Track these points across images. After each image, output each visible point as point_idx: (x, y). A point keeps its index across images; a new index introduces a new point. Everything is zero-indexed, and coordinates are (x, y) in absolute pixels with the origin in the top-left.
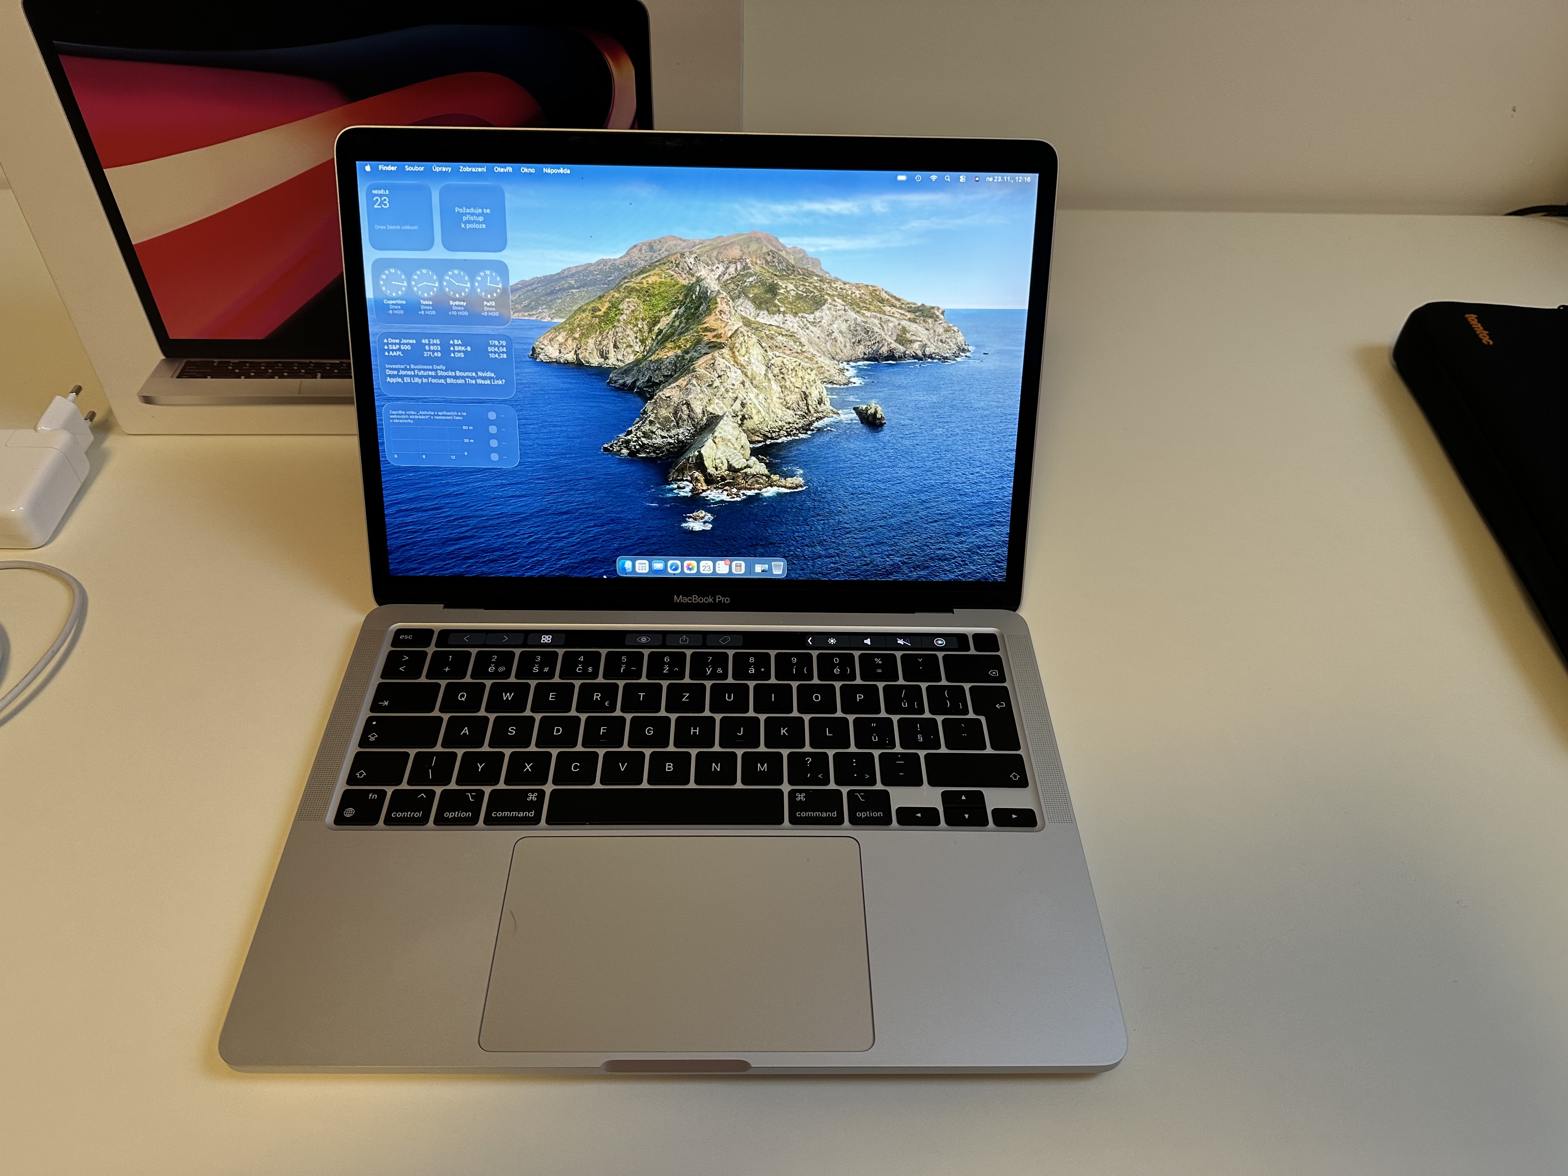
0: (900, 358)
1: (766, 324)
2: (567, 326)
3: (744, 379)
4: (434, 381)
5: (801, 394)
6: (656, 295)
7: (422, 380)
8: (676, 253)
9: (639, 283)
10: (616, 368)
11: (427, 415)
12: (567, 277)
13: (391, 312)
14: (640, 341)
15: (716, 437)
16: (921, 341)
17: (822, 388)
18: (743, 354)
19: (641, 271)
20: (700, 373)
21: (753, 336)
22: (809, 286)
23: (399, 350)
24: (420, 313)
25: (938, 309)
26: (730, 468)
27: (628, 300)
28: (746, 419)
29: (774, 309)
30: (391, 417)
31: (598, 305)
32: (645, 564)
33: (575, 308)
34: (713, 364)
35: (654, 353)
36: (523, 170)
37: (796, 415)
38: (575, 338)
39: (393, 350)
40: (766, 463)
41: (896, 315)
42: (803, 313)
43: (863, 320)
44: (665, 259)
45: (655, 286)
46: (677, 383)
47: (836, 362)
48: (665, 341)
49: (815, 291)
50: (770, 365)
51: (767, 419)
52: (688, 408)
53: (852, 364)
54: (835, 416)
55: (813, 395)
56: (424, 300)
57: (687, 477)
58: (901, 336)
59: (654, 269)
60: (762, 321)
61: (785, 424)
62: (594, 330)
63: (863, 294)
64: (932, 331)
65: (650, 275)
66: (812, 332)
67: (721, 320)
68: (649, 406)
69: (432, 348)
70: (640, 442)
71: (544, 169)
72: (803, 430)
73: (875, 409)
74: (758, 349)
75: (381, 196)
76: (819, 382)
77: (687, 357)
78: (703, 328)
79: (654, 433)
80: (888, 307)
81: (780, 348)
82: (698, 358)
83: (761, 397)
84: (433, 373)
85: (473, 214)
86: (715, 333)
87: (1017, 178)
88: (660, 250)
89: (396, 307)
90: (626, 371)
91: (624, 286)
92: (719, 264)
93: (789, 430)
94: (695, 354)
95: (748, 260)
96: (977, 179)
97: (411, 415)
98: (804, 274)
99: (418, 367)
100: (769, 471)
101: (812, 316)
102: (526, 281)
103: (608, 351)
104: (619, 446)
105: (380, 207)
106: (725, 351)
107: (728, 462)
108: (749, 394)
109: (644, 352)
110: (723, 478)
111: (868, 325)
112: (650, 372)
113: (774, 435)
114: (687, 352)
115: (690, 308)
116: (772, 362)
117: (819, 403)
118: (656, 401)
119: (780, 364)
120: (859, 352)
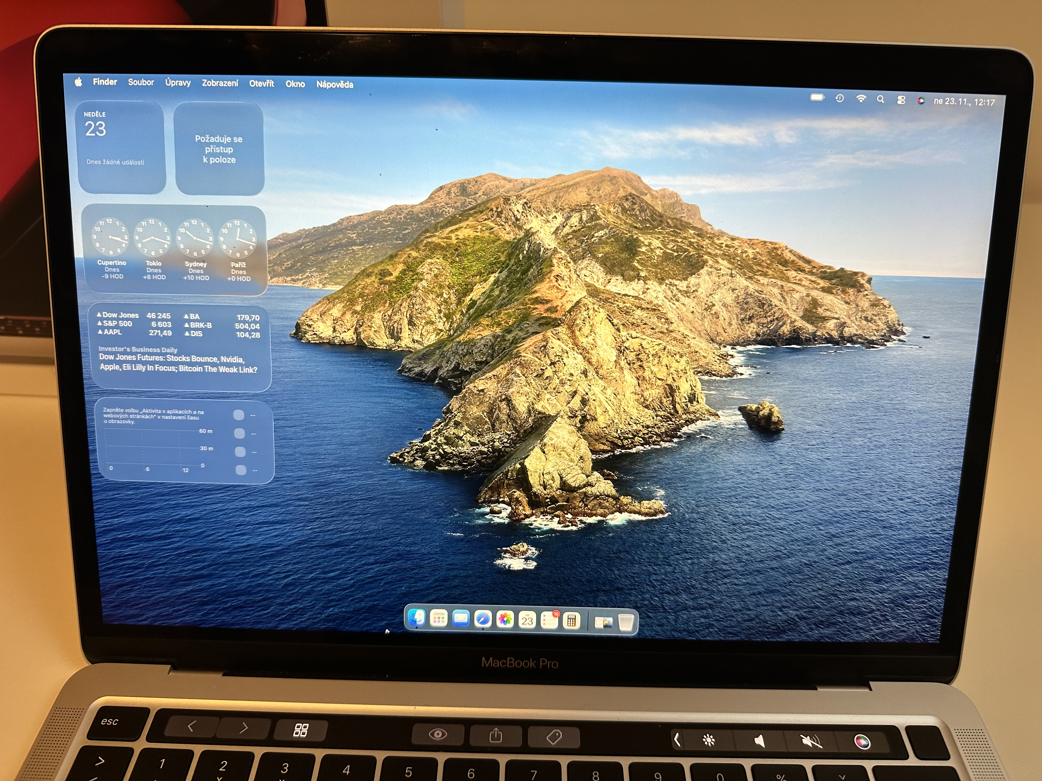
0: (808, 341)
1: (619, 294)
2: (345, 295)
3: (587, 367)
4: (162, 369)
5: (665, 388)
6: (469, 254)
7: (146, 368)
8: (497, 197)
9: (446, 238)
10: (411, 352)
11: (153, 414)
12: (346, 229)
13: (107, 276)
14: (445, 316)
15: (545, 445)
16: (838, 319)
17: (696, 380)
18: (586, 334)
19: (449, 222)
20: (526, 359)
21: (601, 310)
22: (682, 242)
23: (117, 327)
24: (145, 277)
25: (863, 275)
26: (564, 486)
27: (430, 260)
28: (588, 420)
29: (632, 273)
30: (105, 416)
31: (388, 267)
32: (443, 614)
33: (356, 271)
34: (545, 346)
35: (464, 332)
36: (289, 84)
37: (657, 416)
38: (355, 312)
39: (109, 328)
40: (613, 481)
41: (804, 283)
42: (672, 279)
43: (757, 288)
44: (483, 206)
45: (467, 243)
46: (494, 372)
47: (717, 346)
48: (479, 316)
49: (691, 249)
50: (622, 348)
51: (616, 421)
52: (508, 405)
53: (739, 348)
54: (712, 418)
55: (682, 390)
56: (151, 260)
57: (504, 497)
58: (810, 311)
59: (467, 219)
60: (614, 290)
61: (641, 428)
62: (382, 302)
63: (758, 253)
64: (854, 305)
65: (461, 227)
66: (683, 304)
67: (558, 288)
68: (455, 403)
69: (160, 324)
70: (441, 450)
71: (318, 82)
72: (667, 436)
73: (770, 410)
74: (607, 328)
75: (95, 120)
76: (691, 372)
77: (509, 337)
78: (532, 299)
79: (460, 438)
80: (793, 272)
81: (638, 326)
82: (524, 339)
83: (609, 392)
84: (161, 358)
85: (218, 145)
86: (549, 305)
87: (976, 100)
88: (476, 194)
89: (114, 270)
90: (425, 356)
91: (425, 242)
92: (557, 212)
93: (646, 436)
94: (520, 333)
95: (597, 208)
96: (922, 101)
97: (132, 413)
98: (675, 227)
99: (142, 350)
100: (617, 491)
101: (685, 283)
102: (289, 234)
103: (401, 329)
104: (413, 456)
105: (94, 135)
106: (563, 330)
107: (561, 478)
108: (593, 387)
109: (450, 330)
110: (554, 500)
111: (764, 296)
112: (457, 357)
113: (625, 442)
114: (509, 331)
115: (515, 272)
116: (626, 345)
117: (691, 401)
118: (465, 396)
119: (637, 347)
120: (749, 333)
